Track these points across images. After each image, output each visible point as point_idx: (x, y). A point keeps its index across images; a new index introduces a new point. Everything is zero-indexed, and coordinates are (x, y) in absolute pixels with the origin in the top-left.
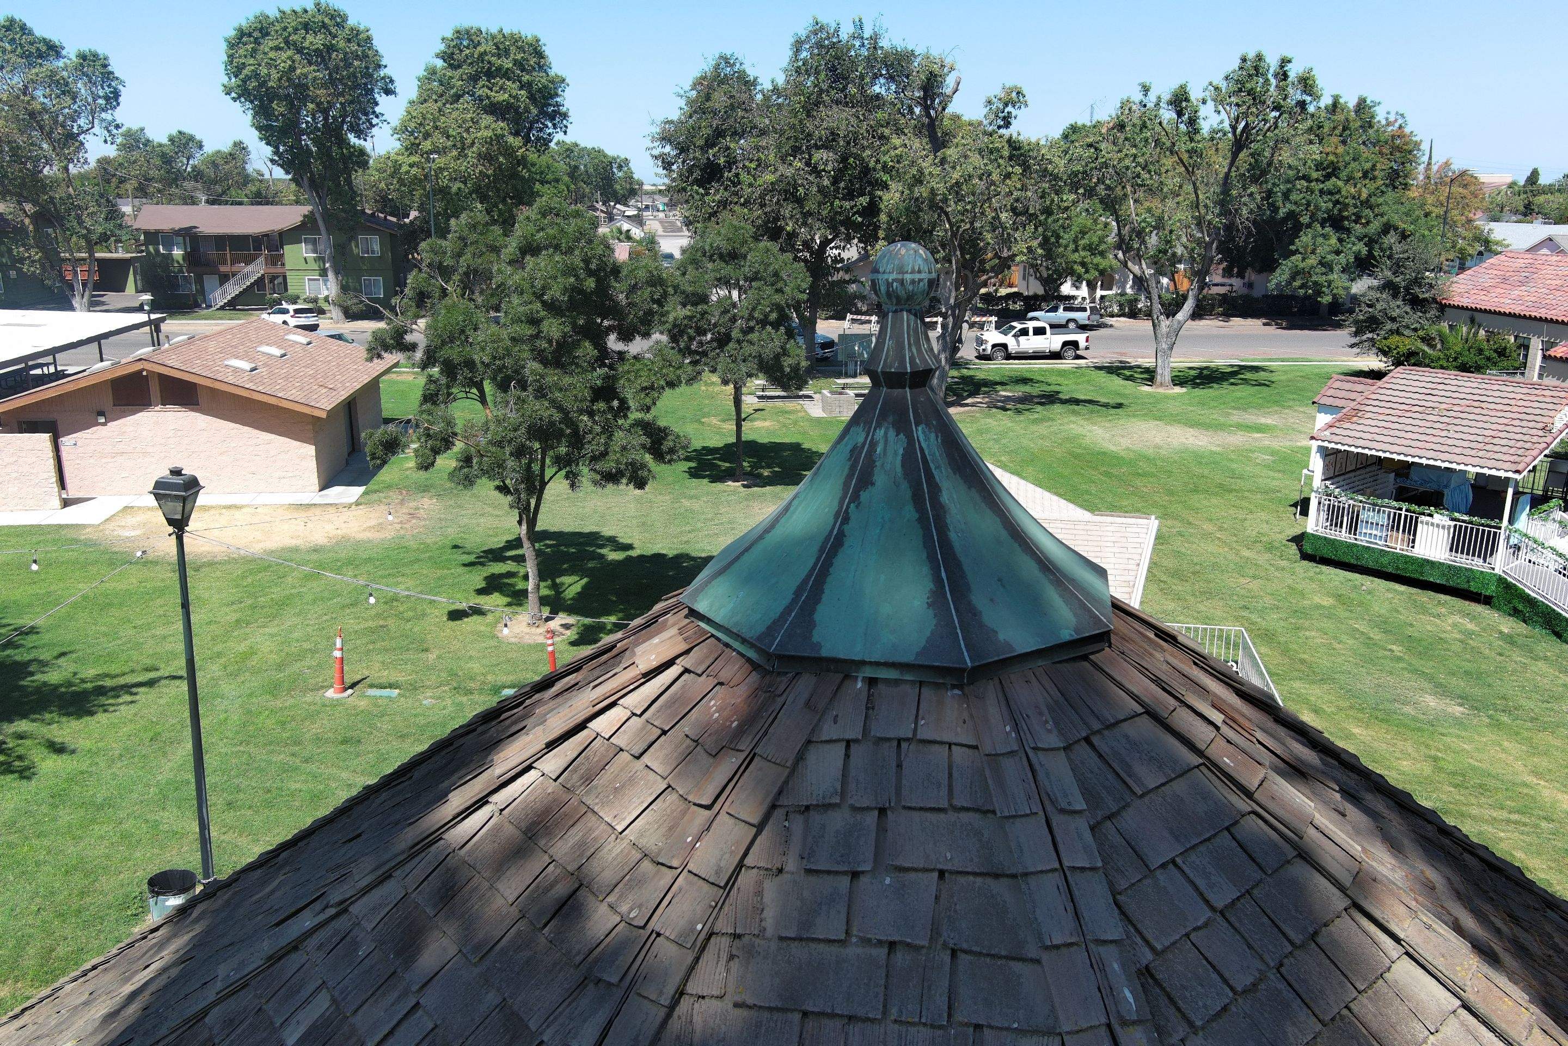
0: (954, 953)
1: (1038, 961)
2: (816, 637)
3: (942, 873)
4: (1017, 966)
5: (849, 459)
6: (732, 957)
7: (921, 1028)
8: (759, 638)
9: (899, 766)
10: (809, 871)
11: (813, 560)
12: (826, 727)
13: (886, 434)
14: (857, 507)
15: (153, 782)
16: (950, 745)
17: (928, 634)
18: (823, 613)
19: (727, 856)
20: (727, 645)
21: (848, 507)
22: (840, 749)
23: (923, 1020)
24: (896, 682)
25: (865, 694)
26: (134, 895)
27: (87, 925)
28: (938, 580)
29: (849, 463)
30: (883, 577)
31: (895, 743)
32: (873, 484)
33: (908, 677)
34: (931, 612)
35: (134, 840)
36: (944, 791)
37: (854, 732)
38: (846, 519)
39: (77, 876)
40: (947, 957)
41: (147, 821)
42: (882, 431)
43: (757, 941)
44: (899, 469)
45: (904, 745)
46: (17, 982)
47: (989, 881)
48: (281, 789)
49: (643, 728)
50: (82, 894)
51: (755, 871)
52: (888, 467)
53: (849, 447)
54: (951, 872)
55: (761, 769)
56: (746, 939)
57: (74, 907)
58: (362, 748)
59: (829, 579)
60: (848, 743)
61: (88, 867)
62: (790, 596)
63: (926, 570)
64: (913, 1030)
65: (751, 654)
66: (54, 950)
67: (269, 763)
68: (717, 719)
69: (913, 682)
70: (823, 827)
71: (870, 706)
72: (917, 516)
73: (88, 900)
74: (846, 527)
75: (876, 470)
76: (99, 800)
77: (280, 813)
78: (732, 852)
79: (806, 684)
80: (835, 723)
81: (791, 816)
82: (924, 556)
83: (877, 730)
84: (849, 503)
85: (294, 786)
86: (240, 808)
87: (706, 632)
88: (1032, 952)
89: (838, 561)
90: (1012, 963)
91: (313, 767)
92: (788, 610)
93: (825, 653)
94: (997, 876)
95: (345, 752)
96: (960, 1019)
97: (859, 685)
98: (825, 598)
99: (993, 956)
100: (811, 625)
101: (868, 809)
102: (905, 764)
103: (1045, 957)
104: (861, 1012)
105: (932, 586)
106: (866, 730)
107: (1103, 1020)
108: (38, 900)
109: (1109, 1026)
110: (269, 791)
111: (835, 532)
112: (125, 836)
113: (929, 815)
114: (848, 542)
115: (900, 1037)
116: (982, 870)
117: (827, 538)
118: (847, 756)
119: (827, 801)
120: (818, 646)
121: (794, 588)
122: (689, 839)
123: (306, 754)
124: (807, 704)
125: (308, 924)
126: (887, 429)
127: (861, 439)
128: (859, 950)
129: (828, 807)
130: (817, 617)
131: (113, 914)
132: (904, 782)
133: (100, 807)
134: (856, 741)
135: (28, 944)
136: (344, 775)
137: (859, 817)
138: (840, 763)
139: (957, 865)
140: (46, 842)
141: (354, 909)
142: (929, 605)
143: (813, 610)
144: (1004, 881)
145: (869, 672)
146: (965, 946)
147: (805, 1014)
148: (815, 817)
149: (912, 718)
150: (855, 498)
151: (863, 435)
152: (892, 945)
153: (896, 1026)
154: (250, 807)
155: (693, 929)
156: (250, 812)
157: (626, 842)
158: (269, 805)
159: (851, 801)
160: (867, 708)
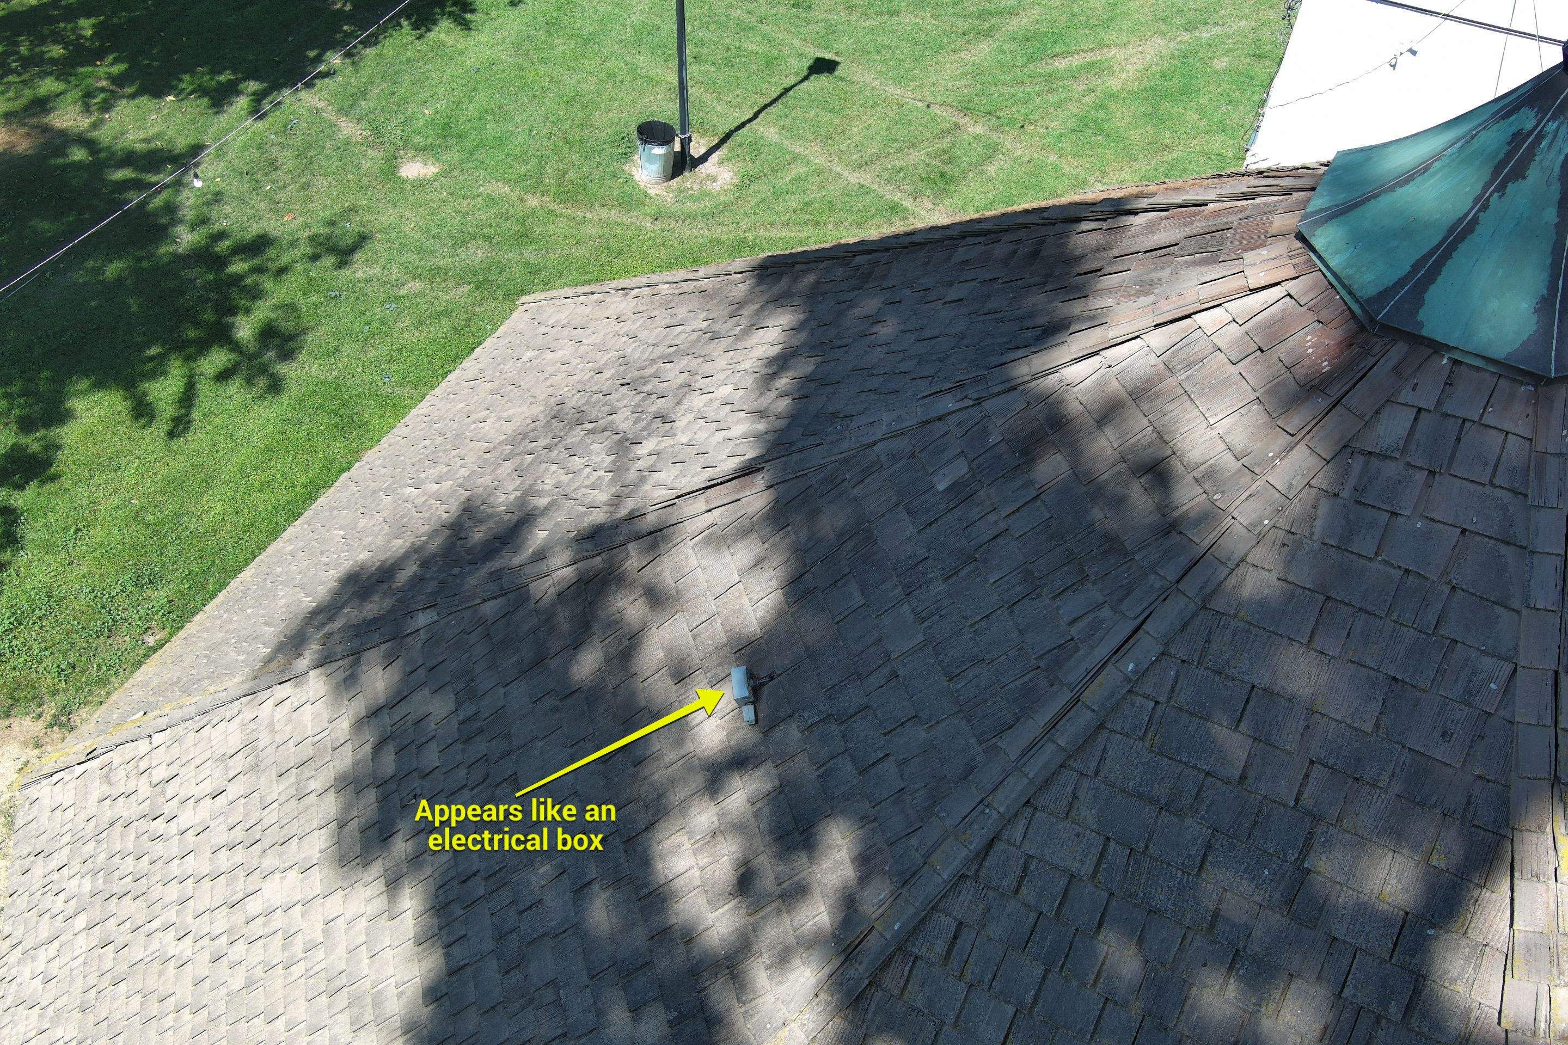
0: (1454, 588)
1: (1518, 612)
2: (1421, 315)
3: (1464, 531)
4: (1499, 610)
5: (1509, 144)
6: (1284, 545)
7: (1411, 630)
8: (1368, 301)
9: (1458, 440)
10: (1358, 503)
11: (1439, 238)
12: (1404, 392)
13: (1558, 128)
14: (1500, 197)
15: (629, 22)
16: (1507, 433)
17: (1525, 338)
18: (1434, 294)
19: (1299, 477)
20: (1333, 286)
21: (1491, 195)
22: (1411, 414)
23: (1415, 626)
24: (1478, 369)
25: (1446, 373)
26: (623, 135)
27: (588, 155)
28: (1552, 287)
29: (1508, 148)
30: (1500, 272)
31: (1460, 421)
32: (1524, 178)
33: (1492, 369)
34: (1535, 318)
35: (617, 79)
36: (1489, 470)
37: (1428, 403)
38: (1485, 207)
39: (576, 107)
40: (1447, 590)
41: (626, 63)
42: (1555, 125)
43: (1305, 540)
44: (1557, 170)
45: (1467, 424)
46: (543, 196)
47: (1501, 546)
48: (739, 48)
49: (1242, 338)
50: (582, 126)
51: (1316, 490)
52: (1546, 163)
53: (1513, 129)
54: (1471, 532)
55: (1342, 415)
56: (1297, 537)
57: (577, 137)
58: (812, 14)
59: (1449, 262)
60: (1420, 410)
61: (585, 100)
62: (1407, 269)
63: (1545, 275)
64: (1405, 629)
65: (1355, 307)
66: (566, 173)
67: (728, 17)
68: (1310, 354)
69: (1493, 373)
70: (1379, 470)
71: (1449, 383)
72: (1556, 220)
73: (586, 132)
74: (1481, 214)
75: (1533, 165)
76: (586, 34)
77: (739, 74)
78: (1303, 475)
79: (1398, 350)
80: (1414, 390)
81: (1356, 455)
82: (1549, 261)
83: (1448, 408)
84: (1493, 192)
85: (753, 47)
86: (705, 62)
87: (1315, 265)
88: (1516, 604)
89: (1462, 247)
90: (1496, 607)
91: (766, 29)
92: (1400, 283)
93: (1425, 333)
94: (1508, 543)
95: (797, 17)
96: (1443, 633)
97: (1445, 361)
98: (1440, 279)
99: (1483, 599)
100: (1420, 303)
101: (1420, 468)
102: (1463, 440)
103: (1525, 612)
104: (1370, 608)
105: (1545, 292)
106: (1439, 403)
107: (1554, 667)
108: (549, 125)
109: (1556, 673)
110: (729, 49)
111: (1469, 218)
112: (611, 75)
113: (1469, 485)
114: (1479, 229)
115: (1394, 631)
116: (1498, 536)
117: (1460, 220)
118: (1416, 419)
119: (1389, 453)
120: (1421, 325)
121: (1413, 261)
122: (1271, 455)
123: (761, 13)
124: (1395, 369)
125: (951, 406)
126: (1561, 123)
127: (1529, 125)
128: (1381, 567)
129: (1385, 457)
130: (1427, 296)
131: (608, 151)
132: (1457, 455)
133: (587, 42)
134: (1429, 411)
135: (546, 164)
136: (796, 42)
137: (1410, 471)
138: (1408, 425)
139: (1479, 528)
140: (548, 69)
141: (987, 405)
142: (1536, 310)
143: (1425, 290)
144: (1512, 548)
145: (1457, 356)
146: (1464, 587)
147: (1328, 598)
148: (1375, 463)
149: (1483, 404)
150: (1502, 188)
151: (1534, 122)
152: (1407, 571)
153: (1393, 624)
154: (713, 64)
155: (1261, 523)
156: (713, 69)
157: (1214, 433)
158: (729, 63)
159: (1408, 459)
160: (1446, 384)
